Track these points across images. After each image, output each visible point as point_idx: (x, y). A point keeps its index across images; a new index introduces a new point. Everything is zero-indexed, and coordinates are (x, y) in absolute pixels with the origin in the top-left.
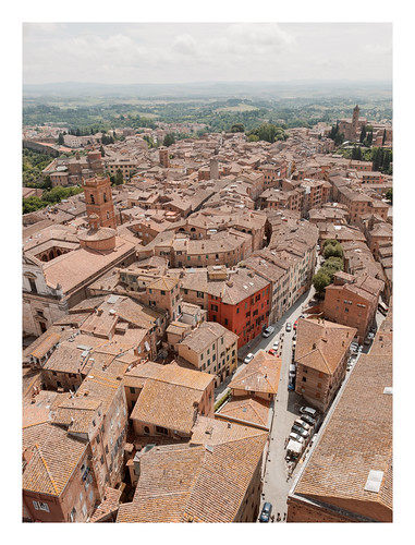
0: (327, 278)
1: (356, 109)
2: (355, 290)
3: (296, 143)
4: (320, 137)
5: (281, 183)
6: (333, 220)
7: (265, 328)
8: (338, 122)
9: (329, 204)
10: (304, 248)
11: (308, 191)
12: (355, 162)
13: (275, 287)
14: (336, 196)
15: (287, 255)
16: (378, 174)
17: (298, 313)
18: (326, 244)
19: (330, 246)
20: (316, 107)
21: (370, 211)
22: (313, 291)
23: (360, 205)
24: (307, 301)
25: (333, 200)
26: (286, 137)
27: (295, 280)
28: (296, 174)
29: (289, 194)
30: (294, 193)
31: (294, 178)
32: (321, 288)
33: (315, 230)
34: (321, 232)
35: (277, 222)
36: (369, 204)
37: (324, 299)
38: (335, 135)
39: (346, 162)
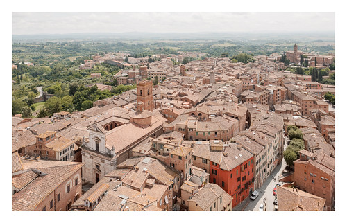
0: (294, 155)
1: (295, 46)
2: (318, 166)
3: (260, 64)
4: (275, 61)
5: (254, 87)
6: (291, 112)
7: (251, 192)
8: (284, 53)
9: (287, 101)
10: (275, 131)
11: (272, 93)
12: (299, 76)
13: (257, 159)
14: (291, 97)
15: (263, 135)
16: (316, 83)
18: (289, 129)
19: (292, 130)
20: (270, 45)
21: (316, 107)
22: (284, 164)
23: (308, 103)
24: (281, 171)
25: (289, 99)
26: (254, 61)
27: (271, 155)
28: (263, 82)
29: (260, 94)
30: (263, 93)
31: (262, 84)
32: (290, 162)
33: (281, 118)
34: (285, 120)
35: (254, 112)
36: (314, 102)
37: (294, 171)
38: (284, 60)
39: (294, 76)
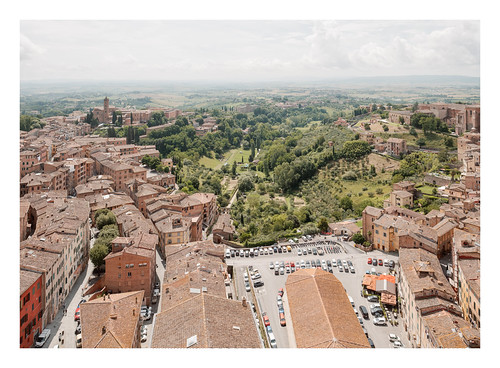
0: (104, 248)
1: (106, 100)
2: (134, 251)
3: (53, 129)
4: (77, 123)
5: (42, 167)
6: (100, 191)
7: (38, 335)
8: (91, 110)
9: (94, 178)
10: (76, 224)
11: (72, 169)
12: (111, 139)
13: (48, 278)
14: (99, 169)
15: (57, 236)
16: (132, 146)
17: (78, 298)
18: (97, 215)
19: (102, 216)
20: (69, 100)
21: (132, 177)
22: (91, 267)
23: (123, 173)
24: (86, 281)
25: (97, 174)
26: (42, 126)
27: (70, 261)
28: (58, 155)
29: (53, 175)
30: (58, 173)
31: (56, 160)
32: (100, 261)
33: (85, 203)
34: (91, 205)
35: (42, 205)
36: (130, 170)
37: (104, 271)
38: (91, 120)
39: (104, 140)
